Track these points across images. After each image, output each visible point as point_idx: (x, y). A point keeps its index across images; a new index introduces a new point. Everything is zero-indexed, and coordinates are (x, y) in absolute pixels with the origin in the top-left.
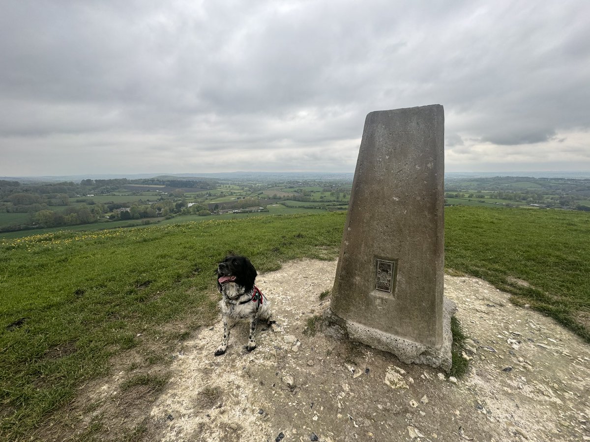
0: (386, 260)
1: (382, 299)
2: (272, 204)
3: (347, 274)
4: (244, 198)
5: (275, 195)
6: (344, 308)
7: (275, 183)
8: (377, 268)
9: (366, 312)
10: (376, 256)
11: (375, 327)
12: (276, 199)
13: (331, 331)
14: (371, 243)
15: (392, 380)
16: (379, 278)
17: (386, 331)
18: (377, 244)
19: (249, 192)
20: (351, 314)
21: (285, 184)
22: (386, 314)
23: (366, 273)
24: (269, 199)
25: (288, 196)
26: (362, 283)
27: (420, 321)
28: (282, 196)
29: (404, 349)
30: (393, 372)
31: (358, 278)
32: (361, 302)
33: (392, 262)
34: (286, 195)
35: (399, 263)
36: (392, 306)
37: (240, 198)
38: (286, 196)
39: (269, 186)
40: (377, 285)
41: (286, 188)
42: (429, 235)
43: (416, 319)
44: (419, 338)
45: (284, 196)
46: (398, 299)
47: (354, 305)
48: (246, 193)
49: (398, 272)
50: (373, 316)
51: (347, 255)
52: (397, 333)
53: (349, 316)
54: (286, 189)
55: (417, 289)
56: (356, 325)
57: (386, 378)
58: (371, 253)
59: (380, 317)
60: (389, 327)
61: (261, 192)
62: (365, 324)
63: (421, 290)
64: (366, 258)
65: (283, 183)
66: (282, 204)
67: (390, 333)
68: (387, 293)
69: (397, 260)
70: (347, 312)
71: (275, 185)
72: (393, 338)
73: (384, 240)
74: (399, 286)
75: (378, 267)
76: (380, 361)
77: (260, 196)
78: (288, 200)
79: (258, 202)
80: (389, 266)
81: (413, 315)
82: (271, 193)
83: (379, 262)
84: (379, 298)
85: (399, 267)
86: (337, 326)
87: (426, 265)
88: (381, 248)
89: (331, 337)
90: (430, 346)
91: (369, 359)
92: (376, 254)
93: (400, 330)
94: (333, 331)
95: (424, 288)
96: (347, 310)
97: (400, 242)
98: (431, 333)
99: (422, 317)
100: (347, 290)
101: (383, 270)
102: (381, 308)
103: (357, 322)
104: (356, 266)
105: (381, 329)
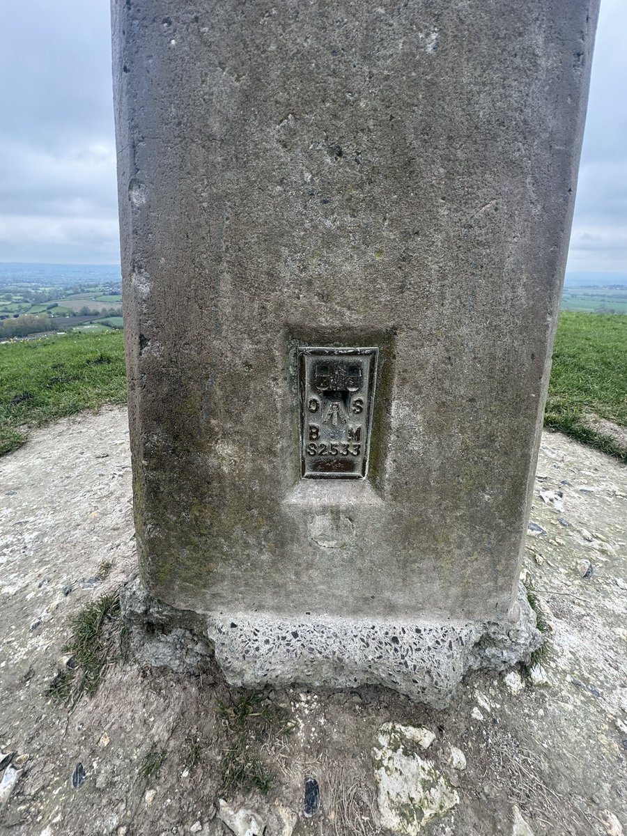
0: (342, 341)
1: (335, 513)
2: (81, 324)
3: (176, 437)
4: (16, 316)
5: (85, 308)
6: (192, 573)
7: (80, 286)
8: (302, 389)
9: (278, 570)
10: (294, 333)
11: (315, 610)
12: (87, 316)
13: (159, 651)
14: (263, 261)
15: (405, 800)
16: (314, 433)
17: (355, 612)
18: (294, 266)
19: (24, 305)
20: (223, 588)
21: (101, 287)
22: (351, 561)
23: (258, 419)
24: (75, 315)
25: (112, 309)
26: (248, 466)
27: (469, 554)
28: (100, 310)
29: (429, 672)
30: (399, 759)
31: (225, 449)
32: (251, 540)
33: (368, 349)
34: (108, 307)
35: (401, 345)
36: (375, 530)
37: (7, 316)
38: (107, 309)
39: (68, 292)
40: (308, 459)
41: (104, 294)
42: (536, 182)
43: (457, 552)
44: (463, 607)
45: (104, 310)
46: (395, 499)
47: (226, 558)
48: (19, 306)
49: (395, 390)
50: (305, 578)
51: (155, 350)
52: (391, 609)
53: (214, 596)
54: (104, 297)
55: (467, 448)
56: (247, 620)
57: (383, 799)
58: (270, 318)
59: (332, 576)
60: (366, 599)
61: (52, 303)
62: (278, 609)
63: (483, 447)
64: (247, 346)
65: (96, 286)
66: (103, 324)
67: (367, 614)
68: (349, 483)
69: (388, 337)
70: (205, 586)
71: (80, 290)
72: (381, 634)
73: (330, 240)
74: (399, 449)
75: (307, 385)
76: (347, 719)
77: (53, 311)
78: (112, 315)
79: (52, 322)
80: (354, 369)
81: (447, 542)
82: (77, 306)
83: (309, 361)
84: (324, 510)
85: (398, 364)
86: (179, 632)
87: (508, 339)
88: (317, 284)
89: (164, 670)
90: (493, 619)
91: (308, 730)
92: (295, 317)
93: (400, 599)
94: (167, 651)
95: (491, 438)
96: (202, 579)
97: (406, 236)
98: (501, 581)
99: (476, 542)
100: (188, 507)
101: (329, 395)
102: (333, 543)
103: (248, 607)
104: (207, 395)
105: (338, 611)
